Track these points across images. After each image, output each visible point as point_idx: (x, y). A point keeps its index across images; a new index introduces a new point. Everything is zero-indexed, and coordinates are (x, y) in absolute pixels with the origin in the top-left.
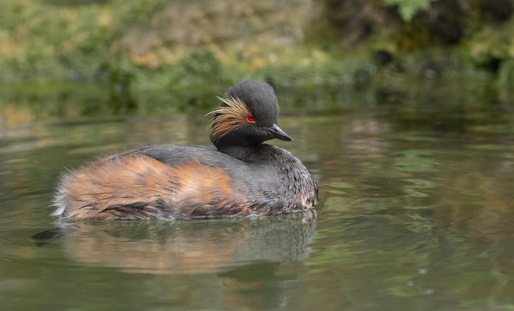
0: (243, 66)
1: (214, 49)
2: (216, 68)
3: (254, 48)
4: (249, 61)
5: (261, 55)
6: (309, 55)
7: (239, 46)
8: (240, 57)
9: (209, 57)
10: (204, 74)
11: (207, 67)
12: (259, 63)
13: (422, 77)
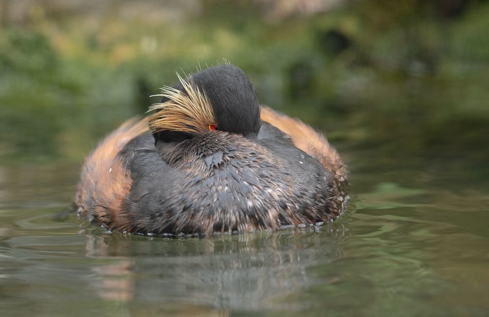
0: (96, 60)
1: (49, 30)
2: (52, 62)
3: (116, 29)
4: (108, 49)
5: (128, 39)
7: (91, 24)
8: (92, 43)
9: (39, 44)
10: (31, 73)
11: (36, 61)
12: (125, 53)
13: (402, 75)
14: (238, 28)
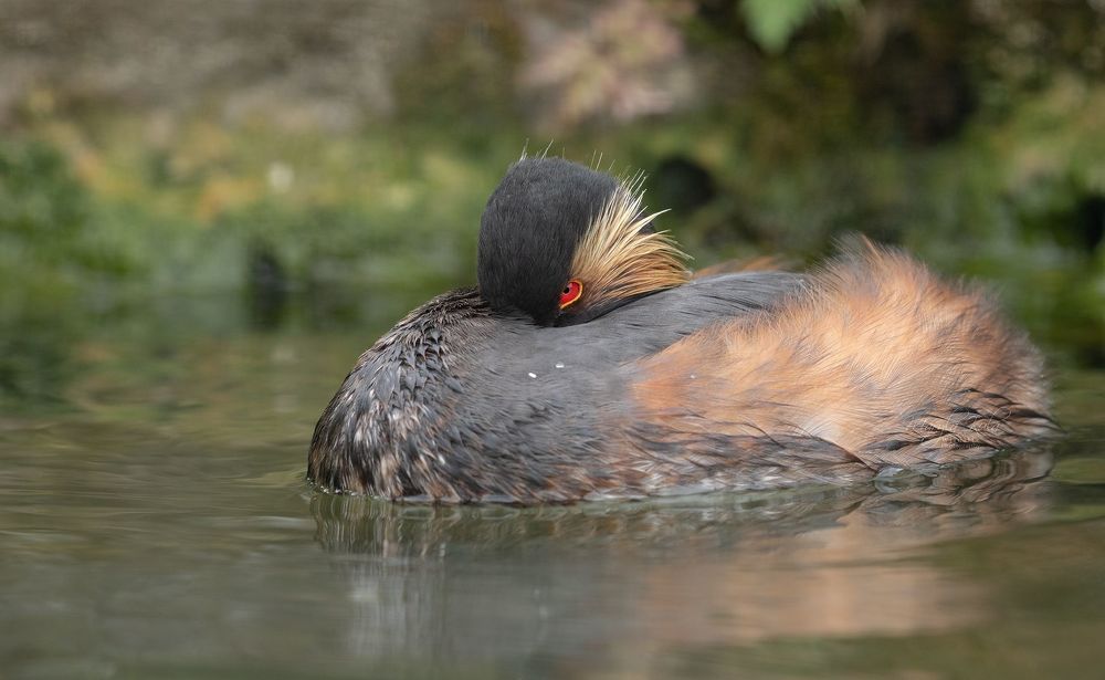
3: (212, 142)
6: (411, 172)
14: (474, 149)
